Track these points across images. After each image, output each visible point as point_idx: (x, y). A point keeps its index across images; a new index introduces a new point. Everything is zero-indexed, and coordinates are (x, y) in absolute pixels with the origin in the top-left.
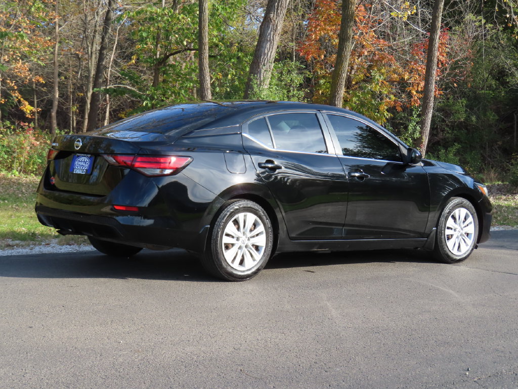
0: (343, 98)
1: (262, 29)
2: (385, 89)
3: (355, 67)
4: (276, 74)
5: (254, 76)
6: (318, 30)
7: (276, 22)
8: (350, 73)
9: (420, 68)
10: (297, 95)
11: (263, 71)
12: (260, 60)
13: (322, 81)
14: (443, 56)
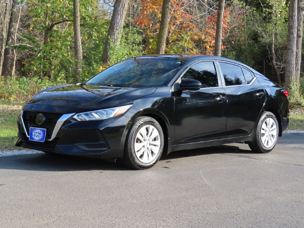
0: (165, 51)
1: (115, 7)
2: (190, 45)
3: (171, 31)
4: (124, 35)
5: (110, 37)
6: (148, 8)
7: (124, 2)
8: (168, 35)
9: (212, 32)
10: (138, 49)
11: (116, 34)
12: (114, 27)
13: (151, 40)
14: (226, 24)
